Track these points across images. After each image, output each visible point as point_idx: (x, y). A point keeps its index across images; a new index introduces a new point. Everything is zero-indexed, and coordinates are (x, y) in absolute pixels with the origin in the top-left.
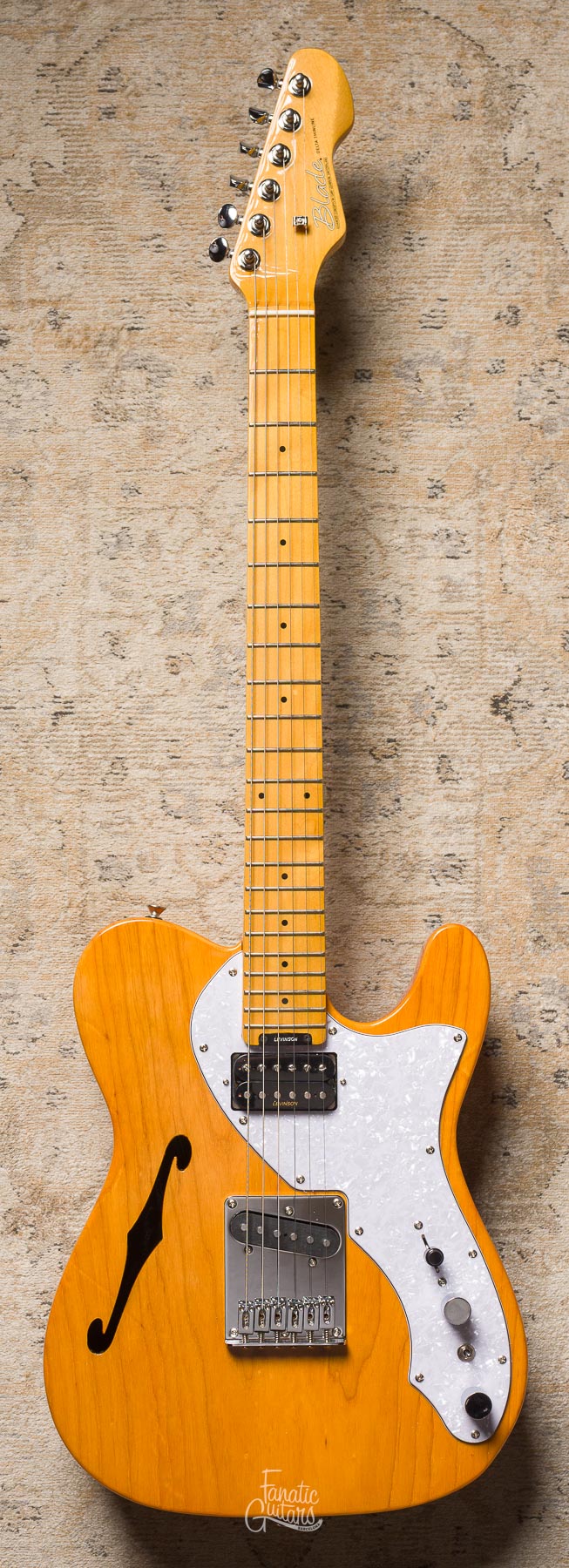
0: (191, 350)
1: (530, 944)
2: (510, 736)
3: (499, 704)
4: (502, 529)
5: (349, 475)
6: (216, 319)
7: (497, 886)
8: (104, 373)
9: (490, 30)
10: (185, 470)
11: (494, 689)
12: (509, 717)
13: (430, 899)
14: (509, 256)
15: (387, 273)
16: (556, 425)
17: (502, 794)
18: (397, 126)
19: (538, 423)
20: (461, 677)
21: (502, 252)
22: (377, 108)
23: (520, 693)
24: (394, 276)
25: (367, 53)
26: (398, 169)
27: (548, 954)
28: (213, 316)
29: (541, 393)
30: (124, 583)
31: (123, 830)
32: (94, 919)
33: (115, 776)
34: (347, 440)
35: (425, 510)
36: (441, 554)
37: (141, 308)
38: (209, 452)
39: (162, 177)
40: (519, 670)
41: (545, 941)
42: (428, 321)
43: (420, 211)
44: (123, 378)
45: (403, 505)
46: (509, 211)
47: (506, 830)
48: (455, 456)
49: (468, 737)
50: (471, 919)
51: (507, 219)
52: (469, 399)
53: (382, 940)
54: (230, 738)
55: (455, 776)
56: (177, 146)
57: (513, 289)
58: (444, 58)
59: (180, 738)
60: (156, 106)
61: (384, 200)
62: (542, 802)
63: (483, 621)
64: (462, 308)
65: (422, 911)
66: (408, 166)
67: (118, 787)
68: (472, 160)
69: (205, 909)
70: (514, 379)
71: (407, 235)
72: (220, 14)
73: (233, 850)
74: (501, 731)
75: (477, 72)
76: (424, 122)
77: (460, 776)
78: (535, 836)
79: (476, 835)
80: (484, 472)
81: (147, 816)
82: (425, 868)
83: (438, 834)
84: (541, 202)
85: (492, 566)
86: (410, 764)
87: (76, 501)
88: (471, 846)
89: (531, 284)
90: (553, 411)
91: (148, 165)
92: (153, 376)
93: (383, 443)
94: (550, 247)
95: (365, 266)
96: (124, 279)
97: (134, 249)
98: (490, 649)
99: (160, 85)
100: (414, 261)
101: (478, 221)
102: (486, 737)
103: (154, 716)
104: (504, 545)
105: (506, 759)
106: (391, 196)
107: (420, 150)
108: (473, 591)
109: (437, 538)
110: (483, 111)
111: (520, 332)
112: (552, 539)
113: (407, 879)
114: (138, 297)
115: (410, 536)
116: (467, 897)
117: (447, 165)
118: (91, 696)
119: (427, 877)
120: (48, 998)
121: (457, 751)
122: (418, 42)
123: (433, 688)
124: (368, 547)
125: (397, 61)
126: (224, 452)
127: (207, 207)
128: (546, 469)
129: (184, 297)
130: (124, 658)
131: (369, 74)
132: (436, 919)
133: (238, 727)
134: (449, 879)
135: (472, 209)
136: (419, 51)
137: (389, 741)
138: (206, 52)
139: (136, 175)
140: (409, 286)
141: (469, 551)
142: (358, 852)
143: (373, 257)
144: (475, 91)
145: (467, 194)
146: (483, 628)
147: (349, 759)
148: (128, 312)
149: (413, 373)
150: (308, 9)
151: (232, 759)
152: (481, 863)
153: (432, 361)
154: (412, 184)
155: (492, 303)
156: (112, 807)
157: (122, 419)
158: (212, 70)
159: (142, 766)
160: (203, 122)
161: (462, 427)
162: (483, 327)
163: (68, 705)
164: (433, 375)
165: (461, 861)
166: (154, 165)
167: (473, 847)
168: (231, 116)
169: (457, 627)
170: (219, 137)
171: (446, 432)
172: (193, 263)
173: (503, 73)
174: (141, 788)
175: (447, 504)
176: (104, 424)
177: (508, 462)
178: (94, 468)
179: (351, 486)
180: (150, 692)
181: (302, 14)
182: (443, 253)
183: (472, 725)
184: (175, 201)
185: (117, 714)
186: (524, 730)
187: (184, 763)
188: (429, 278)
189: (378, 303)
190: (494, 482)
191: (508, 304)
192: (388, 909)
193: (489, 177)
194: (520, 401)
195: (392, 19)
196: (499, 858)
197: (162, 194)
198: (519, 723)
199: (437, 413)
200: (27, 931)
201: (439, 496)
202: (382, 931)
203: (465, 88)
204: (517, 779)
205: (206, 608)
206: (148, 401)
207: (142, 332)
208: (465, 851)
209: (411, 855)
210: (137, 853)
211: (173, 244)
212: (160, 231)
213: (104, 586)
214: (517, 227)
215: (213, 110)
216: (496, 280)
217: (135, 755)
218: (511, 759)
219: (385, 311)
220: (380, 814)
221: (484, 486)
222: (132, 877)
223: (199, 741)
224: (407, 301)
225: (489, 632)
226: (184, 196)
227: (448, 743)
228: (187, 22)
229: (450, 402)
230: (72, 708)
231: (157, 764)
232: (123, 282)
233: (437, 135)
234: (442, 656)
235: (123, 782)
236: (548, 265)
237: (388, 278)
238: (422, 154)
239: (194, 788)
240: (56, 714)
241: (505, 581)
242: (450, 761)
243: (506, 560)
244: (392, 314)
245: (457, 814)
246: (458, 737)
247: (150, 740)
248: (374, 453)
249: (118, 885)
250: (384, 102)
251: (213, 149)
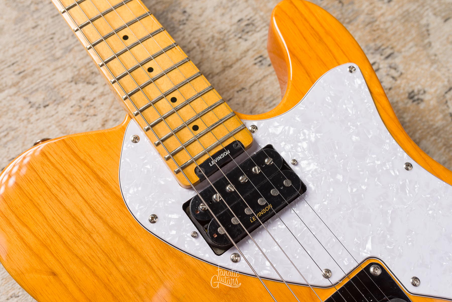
13: (248, 50)
53: (237, 92)
59: (18, 59)
65: (248, 61)
73: (99, 102)
81: (23, 118)
82: (231, 36)
83: (223, 14)
88: (248, 9)
113: (225, 49)
119: (236, 40)
120: (20, 294)
132: (260, 59)
133: (53, 31)
134: (250, 33)
151: (61, 52)
152: (262, 14)
165: (249, 20)
167: (250, 8)
192: (227, 72)
202: (233, 87)
208: (248, 13)
209: (217, 35)
220: (180, 25)
223: (32, 54)
231: (11, 83)
239: (46, 82)
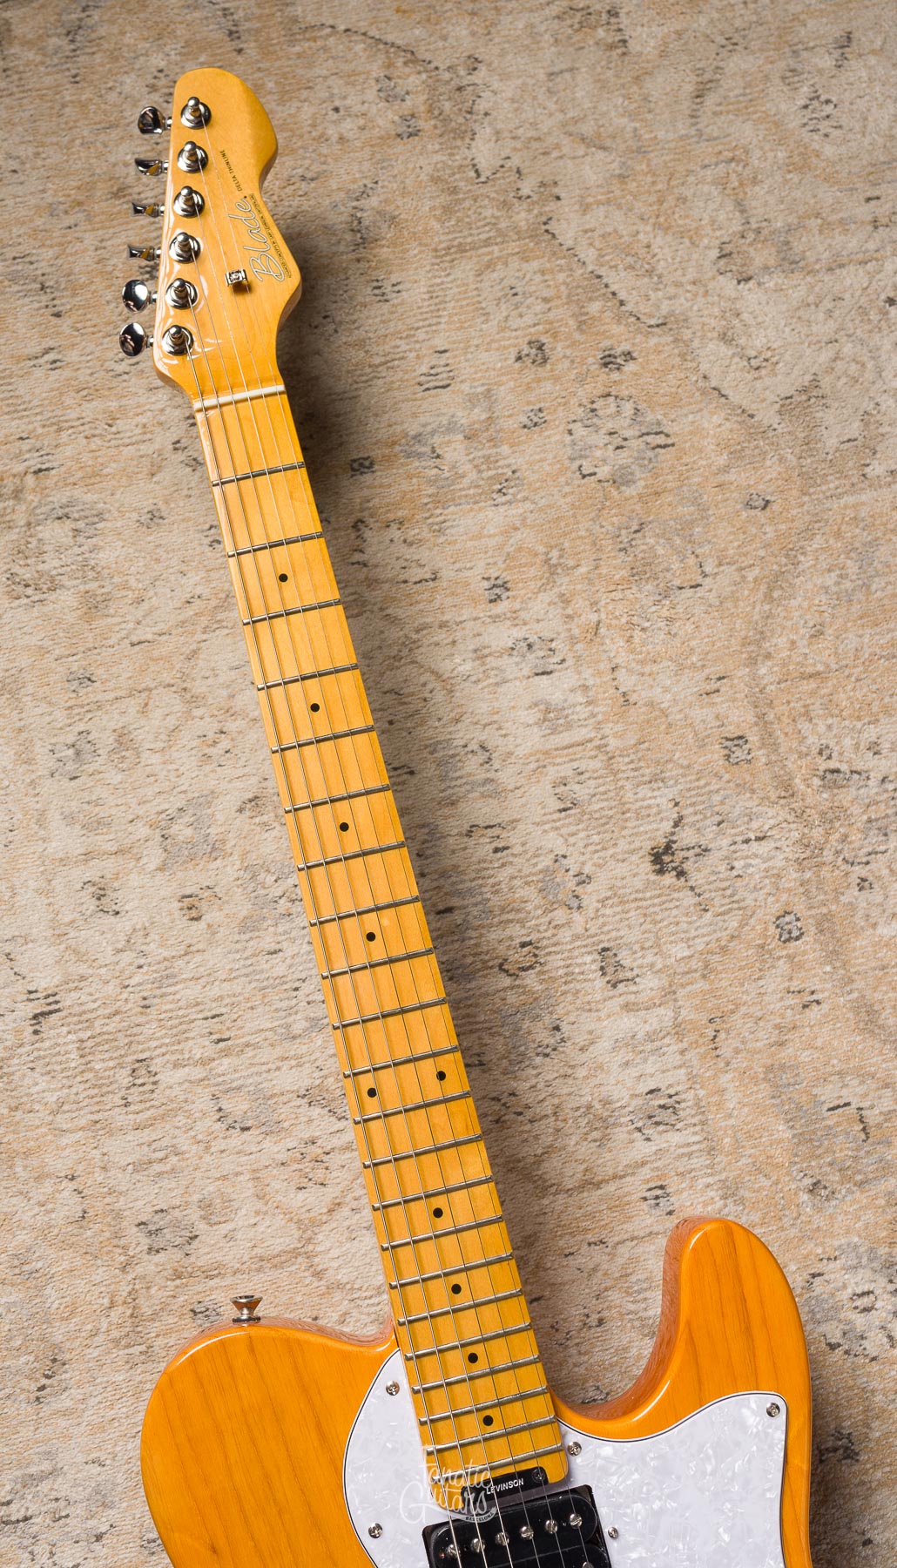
0: (124, 481)
1: (805, 1197)
2: (689, 899)
3: (661, 858)
4: (599, 622)
5: (376, 595)
6: (149, 436)
7: (732, 1122)
8: (13, 535)
9: (417, 32)
10: (149, 637)
11: (649, 839)
12: (681, 874)
13: (643, 1164)
14: (513, 282)
15: (361, 333)
16: (632, 474)
17: (701, 985)
18: (330, 160)
19: (608, 477)
20: (599, 833)
21: (502, 280)
22: (299, 144)
23: (686, 837)
24: (371, 335)
25: (270, 85)
26: (343, 209)
27: (835, 1207)
28: (145, 433)
29: (601, 439)
30: (97, 809)
31: (168, 1167)
32: (155, 1316)
33: (141, 1089)
34: (361, 551)
35: (489, 620)
36: (526, 672)
37: (46, 443)
38: (179, 605)
39: (40, 278)
40: (676, 804)
41: (825, 1188)
42: (429, 382)
43: (385, 252)
44: (40, 536)
45: (458, 620)
46: (498, 230)
47: (722, 1035)
48: (511, 541)
49: (632, 913)
50: (710, 1180)
51: (499, 240)
52: (509, 466)
53: (589, 1244)
54: (295, 994)
55: (629, 975)
56: (51, 238)
57: (529, 319)
58: (368, 72)
59: (223, 1010)
60: (15, 197)
61: (334, 249)
62: (761, 983)
63: (608, 749)
64: (469, 356)
65: (636, 1186)
66: (355, 204)
67: (148, 1105)
68: (435, 180)
69: (316, 1260)
70: (561, 428)
71: (375, 284)
72: (74, 77)
73: (336, 1159)
74: (676, 895)
75: (413, 80)
76: (362, 149)
77: (636, 972)
78: (765, 1035)
79: (682, 1052)
80: (555, 554)
81: (200, 1137)
82: (622, 1120)
83: (627, 1064)
84: (536, 212)
85: (599, 673)
86: (561, 972)
87: (7, 711)
88: (678, 1071)
89: (549, 309)
90: (624, 457)
91: (20, 267)
92: (81, 525)
93: (411, 544)
94: (562, 262)
95: (331, 331)
96: (16, 411)
97: (21, 373)
98: (628, 785)
99: (15, 171)
100: (392, 313)
101: (462, 249)
102: (657, 909)
103: (179, 987)
104: (608, 641)
105: (693, 933)
106: (343, 243)
107: (365, 181)
108: (584, 713)
109: (515, 653)
110: (433, 122)
111: (552, 370)
112: (670, 620)
113: (602, 1142)
114: (40, 430)
115: (478, 658)
116: (695, 1148)
117: (404, 193)
118: (83, 978)
119: (629, 1132)
120: (108, 1462)
121: (622, 937)
122: (331, 61)
123: (564, 857)
124: (424, 685)
125: (310, 88)
126: (198, 602)
127: (108, 302)
128: (636, 532)
129: (100, 417)
130: (117, 913)
131: (280, 108)
132: (659, 1192)
133: (303, 976)
134: (661, 1128)
135: (450, 237)
136: (335, 71)
137: (523, 945)
138: (66, 123)
139: (6, 283)
140: (393, 344)
141: (563, 661)
142: (520, 1118)
143: (338, 319)
144: (417, 102)
145: (439, 220)
146: (611, 758)
147: (473, 984)
148: (30, 451)
149: (427, 449)
150: (184, 50)
151: (305, 1024)
152: (702, 1093)
153: (448, 429)
154: (366, 223)
155: (507, 343)
156: (147, 1136)
157: (49, 589)
158: (78, 142)
159: (176, 1065)
160: (80, 204)
161: (510, 502)
162: (503, 374)
163: (51, 999)
164: (453, 445)
165: (670, 1096)
166: (27, 266)
167: (683, 1071)
168: (115, 189)
169: (575, 765)
170: (103, 217)
171: (490, 513)
172: (103, 373)
173: (447, 76)
174: (182, 1098)
175: (517, 605)
176: (26, 601)
177: (583, 533)
178: (24, 661)
179: (381, 609)
180: (166, 954)
181: (178, 58)
182: (426, 296)
183: (633, 896)
184: (64, 303)
185: (125, 996)
186: (706, 887)
187: (237, 1045)
188: (418, 328)
189: (359, 372)
190: (571, 563)
191: (527, 339)
192: (585, 1194)
193: (461, 196)
194: (577, 454)
195: (292, 43)
196: (725, 1079)
197: (45, 299)
198: (696, 878)
199: (471, 491)
200: (54, 1360)
201: (504, 597)
202: (586, 1230)
203: (403, 100)
204: (717, 958)
205: (220, 817)
206: (80, 558)
207: (53, 472)
208: (675, 1079)
209: (597, 1106)
210: (196, 1197)
211: (73, 356)
212: (51, 343)
213: (69, 819)
214: (513, 247)
215: (89, 187)
216: (504, 314)
217: (163, 1050)
218: (701, 931)
219: (371, 380)
220: (538, 1055)
221: (559, 571)
222: (196, 1236)
223: (252, 1008)
224: (396, 363)
225: (621, 763)
226: (74, 295)
227: (605, 929)
228: (34, 94)
229: (485, 475)
230: (57, 1002)
231: (198, 1056)
232: (16, 415)
233: (384, 161)
234: (565, 810)
235: (155, 1095)
236: (564, 283)
237: (364, 341)
238: (370, 186)
239: (259, 1079)
240: (35, 1017)
241: (622, 689)
242: (615, 955)
243: (616, 661)
244: (380, 382)
245: (647, 1028)
246: (618, 917)
247: (181, 1024)
248: (401, 561)
249: (177, 1255)
250: (306, 136)
251: (100, 232)
